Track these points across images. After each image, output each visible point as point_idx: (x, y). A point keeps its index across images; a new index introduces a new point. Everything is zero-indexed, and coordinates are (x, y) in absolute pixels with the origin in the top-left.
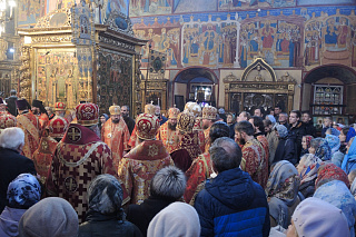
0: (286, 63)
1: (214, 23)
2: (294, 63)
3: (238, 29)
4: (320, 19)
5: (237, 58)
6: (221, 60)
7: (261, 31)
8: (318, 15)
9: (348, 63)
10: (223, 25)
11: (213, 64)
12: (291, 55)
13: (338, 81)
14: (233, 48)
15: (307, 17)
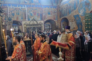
0: (40, 19)
1: (19, 7)
2: (42, 19)
3: (26, 10)
4: (46, 9)
5: (27, 18)
6: (22, 19)
7: (33, 11)
8: (46, 8)
9: (53, 19)
10: (22, 8)
11: (20, 19)
12: (41, 17)
13: (50, 23)
14: (25, 15)
15: (43, 8)
